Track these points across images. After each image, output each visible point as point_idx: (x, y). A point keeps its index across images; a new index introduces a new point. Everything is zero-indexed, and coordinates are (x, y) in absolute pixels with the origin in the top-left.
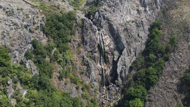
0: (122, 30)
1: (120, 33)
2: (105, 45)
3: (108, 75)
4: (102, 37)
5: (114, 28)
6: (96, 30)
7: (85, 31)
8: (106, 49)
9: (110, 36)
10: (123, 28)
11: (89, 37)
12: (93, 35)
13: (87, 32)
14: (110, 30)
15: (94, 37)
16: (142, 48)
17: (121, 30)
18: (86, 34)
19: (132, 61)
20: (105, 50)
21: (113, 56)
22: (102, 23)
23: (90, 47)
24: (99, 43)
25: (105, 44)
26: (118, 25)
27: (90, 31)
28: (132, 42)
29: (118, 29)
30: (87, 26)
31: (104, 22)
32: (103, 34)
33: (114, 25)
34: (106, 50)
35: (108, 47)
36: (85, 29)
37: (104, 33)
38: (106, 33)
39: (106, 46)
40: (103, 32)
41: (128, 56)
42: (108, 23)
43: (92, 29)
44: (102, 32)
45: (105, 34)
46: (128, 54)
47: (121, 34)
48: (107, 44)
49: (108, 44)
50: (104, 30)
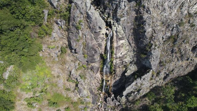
0: (163, 38)
1: (156, 46)
2: (114, 56)
3: (111, 86)
4: (112, 42)
5: (145, 32)
6: (100, 28)
7: (73, 29)
8: (114, 61)
9: (131, 42)
10: (169, 34)
11: (81, 42)
12: (92, 40)
13: (78, 33)
14: (134, 29)
15: (95, 42)
16: (185, 71)
17: (161, 38)
18: (76, 36)
19: (154, 85)
20: (112, 62)
21: (124, 69)
22: (119, 11)
23: (84, 57)
24: (103, 53)
25: (116, 55)
26: (159, 23)
27: (84, 31)
28: (170, 61)
29: (154, 35)
30: (79, 19)
31: (127, 8)
32: (115, 38)
33: (149, 25)
34: (114, 64)
35: (119, 60)
36: (72, 25)
37: (117, 36)
38: (124, 35)
39: (116, 58)
40: (116, 32)
41: (151, 79)
42: (138, 12)
43: (91, 25)
44: (114, 32)
45: (120, 36)
46: (152, 76)
47: (155, 49)
48: (119, 55)
49: (121, 56)
50: (120, 28)
